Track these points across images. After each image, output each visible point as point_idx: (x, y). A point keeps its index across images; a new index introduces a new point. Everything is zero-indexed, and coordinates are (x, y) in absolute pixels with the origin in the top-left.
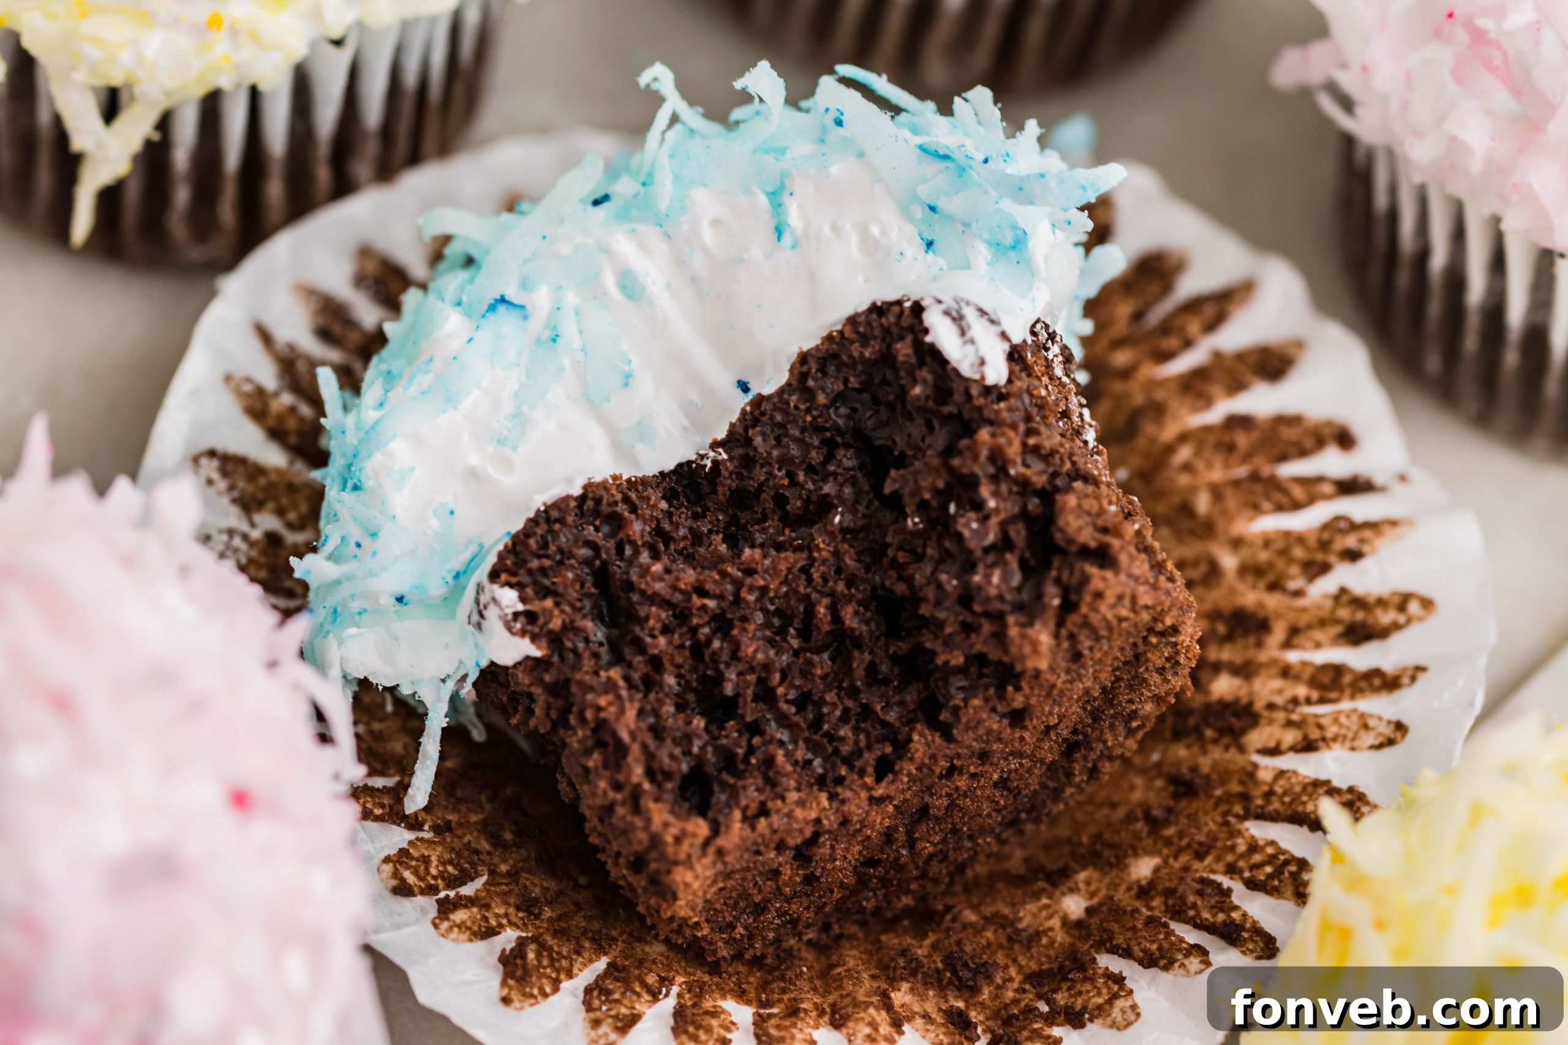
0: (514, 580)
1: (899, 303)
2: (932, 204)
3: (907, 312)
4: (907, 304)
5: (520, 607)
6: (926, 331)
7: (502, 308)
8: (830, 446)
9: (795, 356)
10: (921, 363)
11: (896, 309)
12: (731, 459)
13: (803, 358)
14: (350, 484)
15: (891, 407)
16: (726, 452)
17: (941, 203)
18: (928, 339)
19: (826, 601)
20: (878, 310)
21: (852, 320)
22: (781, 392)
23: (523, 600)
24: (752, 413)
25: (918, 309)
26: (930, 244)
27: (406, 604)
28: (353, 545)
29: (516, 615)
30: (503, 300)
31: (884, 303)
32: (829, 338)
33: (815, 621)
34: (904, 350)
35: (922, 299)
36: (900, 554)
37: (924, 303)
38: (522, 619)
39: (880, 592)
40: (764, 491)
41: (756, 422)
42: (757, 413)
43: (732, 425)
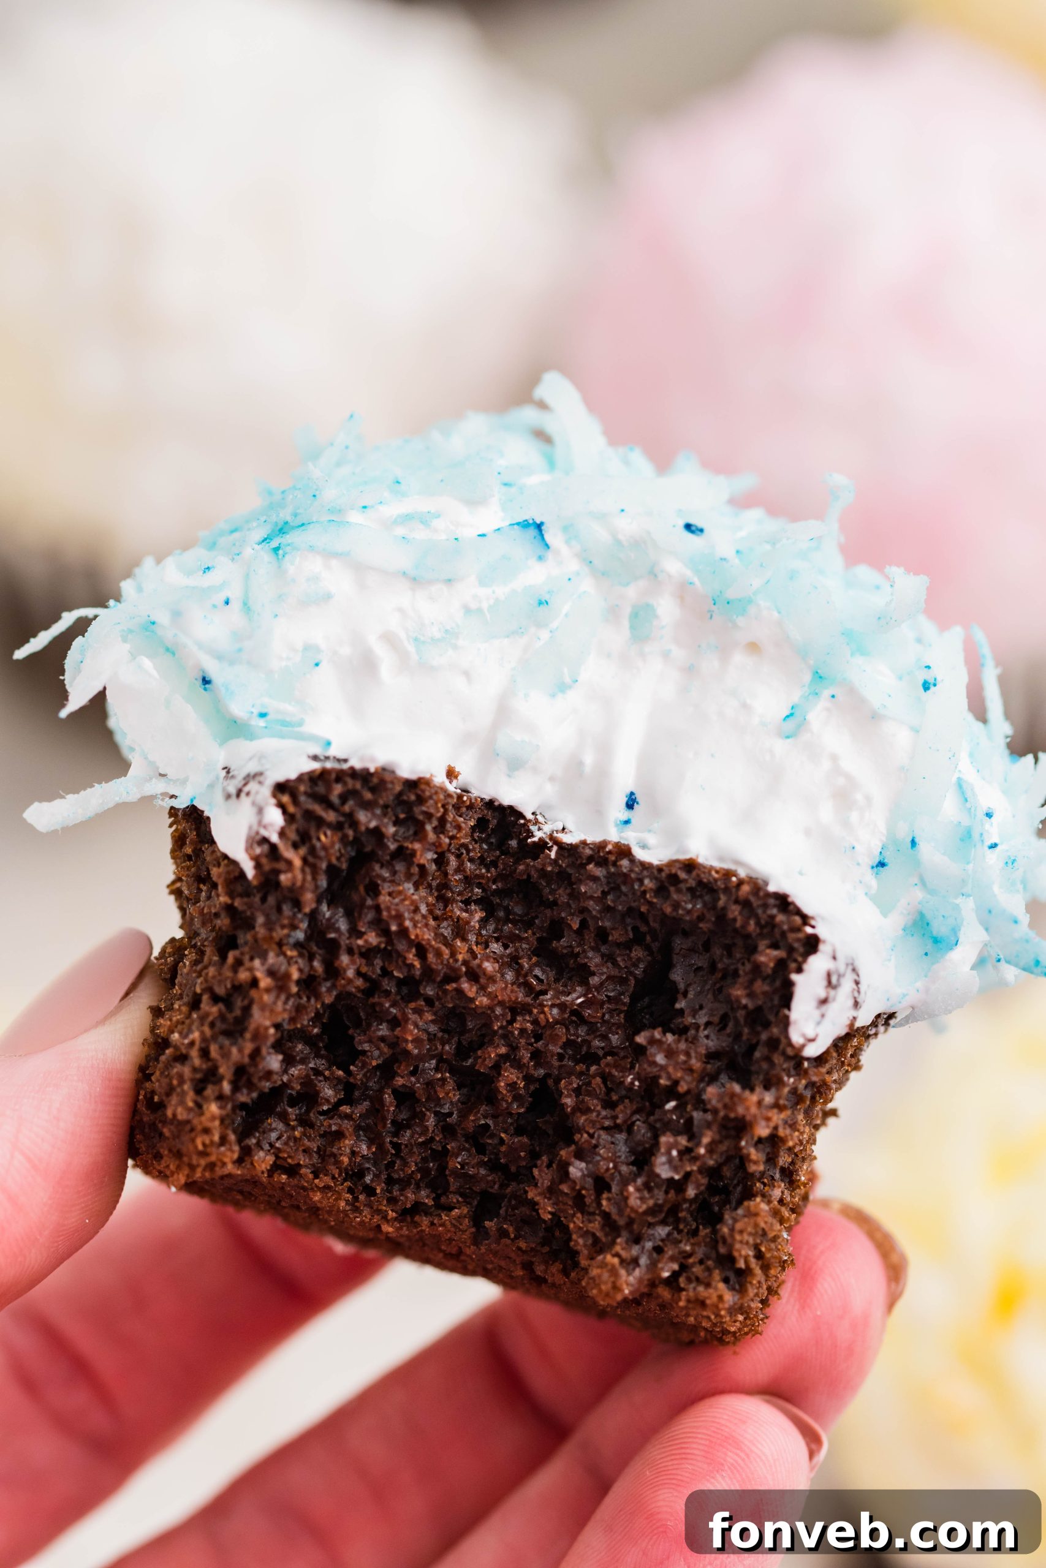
0: (291, 809)
1: (805, 919)
2: (916, 840)
3: (801, 935)
4: (809, 930)
5: (274, 838)
6: (799, 970)
7: (533, 532)
8: (638, 939)
9: (688, 857)
10: (770, 978)
11: (798, 919)
12: (555, 861)
13: (690, 866)
14: (274, 544)
15: (713, 967)
16: (557, 853)
17: (923, 847)
18: (794, 977)
19: (503, 1050)
20: (783, 902)
21: (757, 886)
22: (645, 866)
23: (282, 834)
24: (610, 852)
25: (812, 944)
26: (882, 864)
27: (205, 689)
28: (222, 597)
29: (265, 840)
30: (539, 526)
31: (793, 903)
32: (728, 874)
33: (479, 1053)
34: (767, 957)
35: (824, 942)
36: (598, 1080)
37: (821, 947)
38: (266, 847)
39: (550, 1082)
40: (552, 910)
41: (603, 862)
42: (612, 858)
43: (584, 843)
